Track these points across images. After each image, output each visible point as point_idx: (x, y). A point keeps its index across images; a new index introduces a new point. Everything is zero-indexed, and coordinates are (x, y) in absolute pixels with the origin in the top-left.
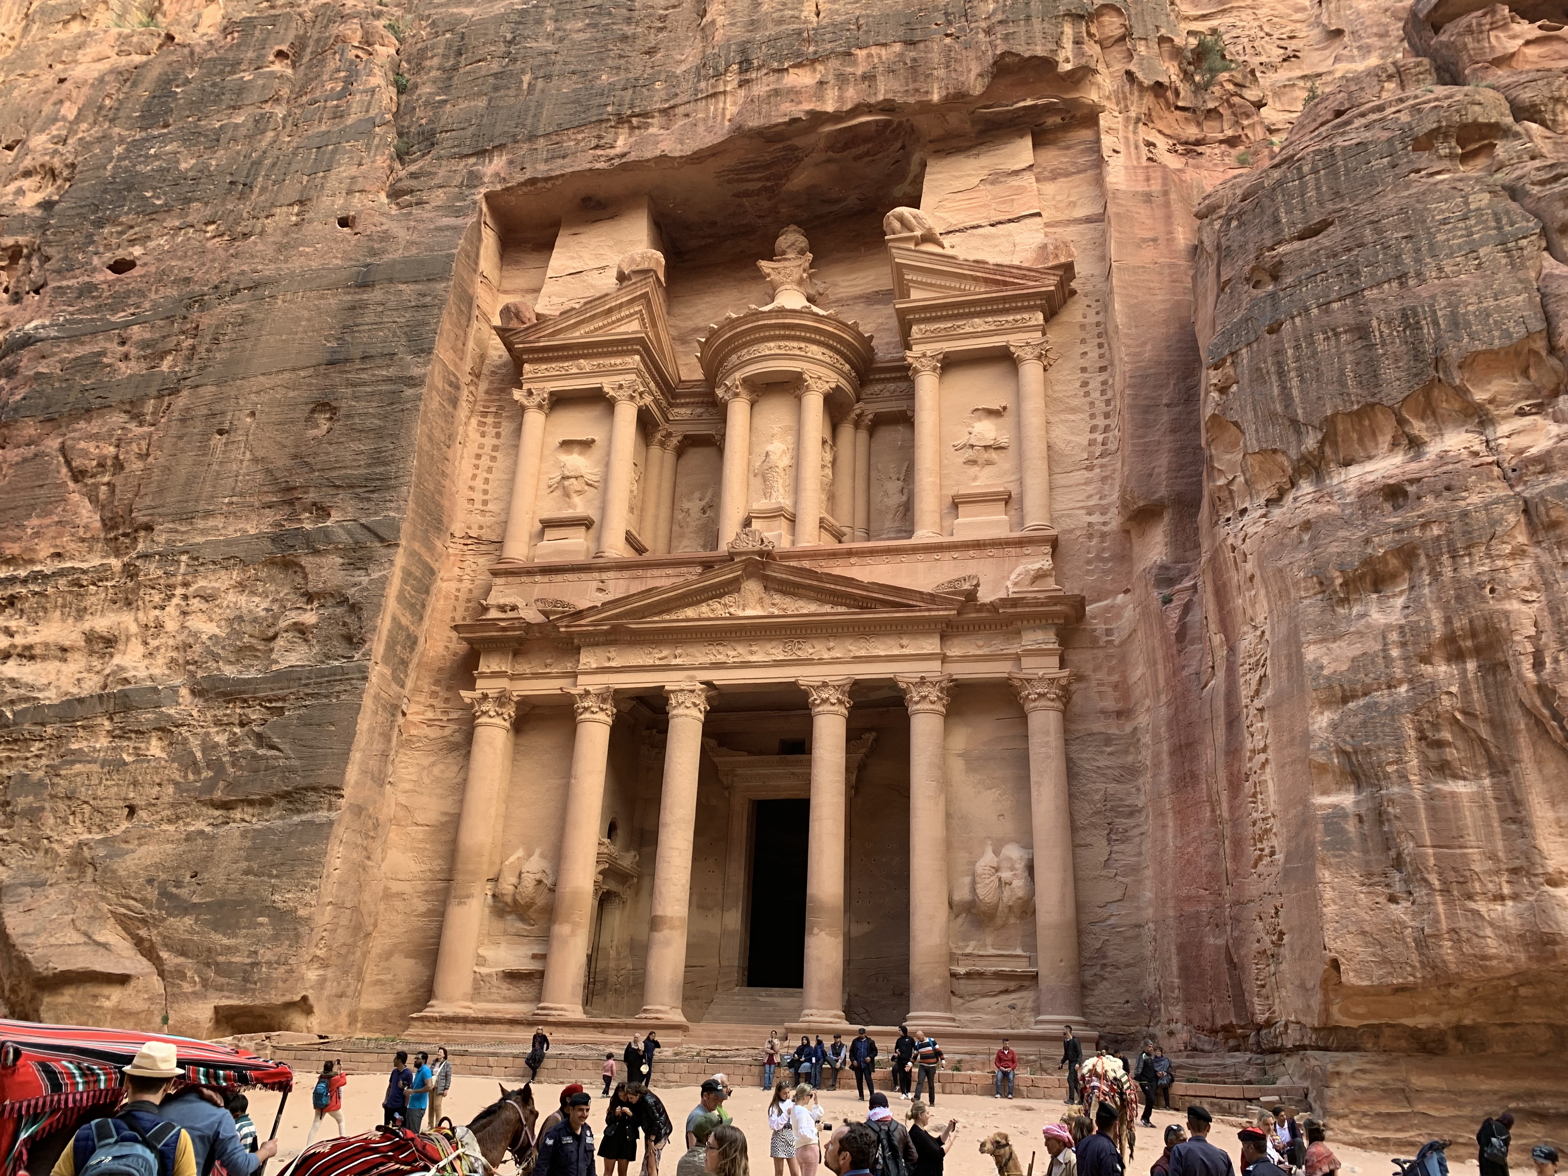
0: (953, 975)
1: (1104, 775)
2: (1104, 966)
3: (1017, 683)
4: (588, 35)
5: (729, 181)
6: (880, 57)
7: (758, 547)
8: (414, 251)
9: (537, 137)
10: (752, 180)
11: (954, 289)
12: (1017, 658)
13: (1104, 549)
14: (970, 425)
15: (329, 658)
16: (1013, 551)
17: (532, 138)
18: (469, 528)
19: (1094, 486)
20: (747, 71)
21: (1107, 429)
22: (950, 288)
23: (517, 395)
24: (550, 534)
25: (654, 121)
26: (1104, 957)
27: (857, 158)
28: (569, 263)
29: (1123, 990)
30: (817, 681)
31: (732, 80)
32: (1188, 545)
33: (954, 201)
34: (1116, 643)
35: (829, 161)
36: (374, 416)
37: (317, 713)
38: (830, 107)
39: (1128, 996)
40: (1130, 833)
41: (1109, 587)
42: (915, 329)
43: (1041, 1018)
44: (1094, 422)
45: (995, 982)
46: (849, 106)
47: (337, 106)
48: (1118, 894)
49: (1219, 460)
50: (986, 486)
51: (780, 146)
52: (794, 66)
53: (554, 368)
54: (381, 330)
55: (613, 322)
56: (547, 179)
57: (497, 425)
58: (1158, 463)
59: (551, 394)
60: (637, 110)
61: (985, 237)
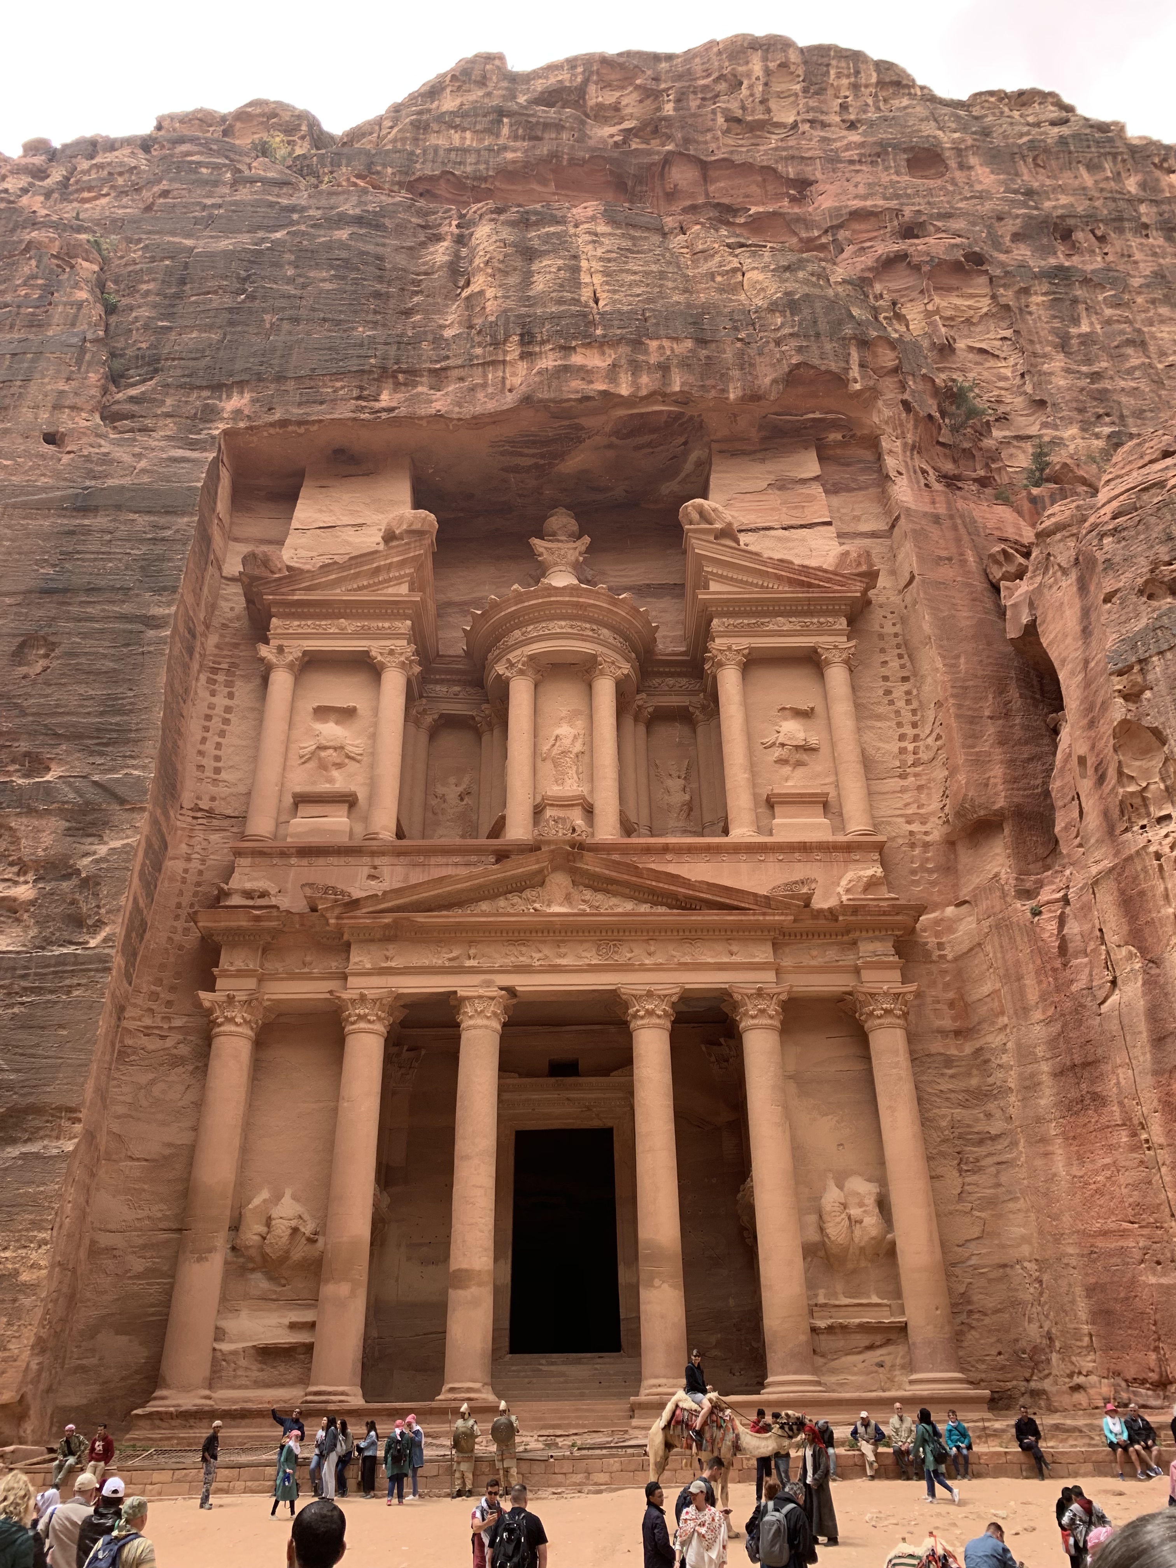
0: (814, 1330)
1: (947, 1099)
2: (970, 1312)
3: (862, 998)
4: (335, 286)
5: (502, 454)
6: (672, 350)
7: (569, 836)
8: (146, 479)
9: (286, 378)
10: (527, 455)
11: (756, 585)
12: (857, 971)
13: (927, 860)
14: (776, 724)
15: (51, 943)
16: (840, 856)
17: (280, 378)
18: (199, 798)
19: (910, 794)
20: (529, 343)
21: (916, 738)
22: (751, 584)
23: (265, 651)
24: (304, 810)
25: (424, 379)
26: (969, 1302)
27: (638, 448)
28: (317, 516)
29: (993, 1339)
30: (641, 990)
31: (513, 350)
32: (1030, 858)
33: (743, 501)
34: (950, 957)
35: (610, 446)
36: (105, 656)
37: (39, 1013)
38: (624, 390)
39: (1000, 1347)
40: (983, 1163)
41: (937, 899)
42: (715, 622)
43: (914, 1377)
44: (902, 731)
45: (858, 1336)
46: (644, 392)
47: (33, 314)
48: (975, 1232)
49: (1128, 766)
50: (804, 787)
51: (566, 423)
52: (583, 345)
53: (308, 626)
54: (110, 560)
55: (380, 583)
56: (300, 423)
57: (229, 684)
58: (992, 774)
59: (305, 653)
60: (404, 366)
61: (779, 539)
